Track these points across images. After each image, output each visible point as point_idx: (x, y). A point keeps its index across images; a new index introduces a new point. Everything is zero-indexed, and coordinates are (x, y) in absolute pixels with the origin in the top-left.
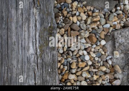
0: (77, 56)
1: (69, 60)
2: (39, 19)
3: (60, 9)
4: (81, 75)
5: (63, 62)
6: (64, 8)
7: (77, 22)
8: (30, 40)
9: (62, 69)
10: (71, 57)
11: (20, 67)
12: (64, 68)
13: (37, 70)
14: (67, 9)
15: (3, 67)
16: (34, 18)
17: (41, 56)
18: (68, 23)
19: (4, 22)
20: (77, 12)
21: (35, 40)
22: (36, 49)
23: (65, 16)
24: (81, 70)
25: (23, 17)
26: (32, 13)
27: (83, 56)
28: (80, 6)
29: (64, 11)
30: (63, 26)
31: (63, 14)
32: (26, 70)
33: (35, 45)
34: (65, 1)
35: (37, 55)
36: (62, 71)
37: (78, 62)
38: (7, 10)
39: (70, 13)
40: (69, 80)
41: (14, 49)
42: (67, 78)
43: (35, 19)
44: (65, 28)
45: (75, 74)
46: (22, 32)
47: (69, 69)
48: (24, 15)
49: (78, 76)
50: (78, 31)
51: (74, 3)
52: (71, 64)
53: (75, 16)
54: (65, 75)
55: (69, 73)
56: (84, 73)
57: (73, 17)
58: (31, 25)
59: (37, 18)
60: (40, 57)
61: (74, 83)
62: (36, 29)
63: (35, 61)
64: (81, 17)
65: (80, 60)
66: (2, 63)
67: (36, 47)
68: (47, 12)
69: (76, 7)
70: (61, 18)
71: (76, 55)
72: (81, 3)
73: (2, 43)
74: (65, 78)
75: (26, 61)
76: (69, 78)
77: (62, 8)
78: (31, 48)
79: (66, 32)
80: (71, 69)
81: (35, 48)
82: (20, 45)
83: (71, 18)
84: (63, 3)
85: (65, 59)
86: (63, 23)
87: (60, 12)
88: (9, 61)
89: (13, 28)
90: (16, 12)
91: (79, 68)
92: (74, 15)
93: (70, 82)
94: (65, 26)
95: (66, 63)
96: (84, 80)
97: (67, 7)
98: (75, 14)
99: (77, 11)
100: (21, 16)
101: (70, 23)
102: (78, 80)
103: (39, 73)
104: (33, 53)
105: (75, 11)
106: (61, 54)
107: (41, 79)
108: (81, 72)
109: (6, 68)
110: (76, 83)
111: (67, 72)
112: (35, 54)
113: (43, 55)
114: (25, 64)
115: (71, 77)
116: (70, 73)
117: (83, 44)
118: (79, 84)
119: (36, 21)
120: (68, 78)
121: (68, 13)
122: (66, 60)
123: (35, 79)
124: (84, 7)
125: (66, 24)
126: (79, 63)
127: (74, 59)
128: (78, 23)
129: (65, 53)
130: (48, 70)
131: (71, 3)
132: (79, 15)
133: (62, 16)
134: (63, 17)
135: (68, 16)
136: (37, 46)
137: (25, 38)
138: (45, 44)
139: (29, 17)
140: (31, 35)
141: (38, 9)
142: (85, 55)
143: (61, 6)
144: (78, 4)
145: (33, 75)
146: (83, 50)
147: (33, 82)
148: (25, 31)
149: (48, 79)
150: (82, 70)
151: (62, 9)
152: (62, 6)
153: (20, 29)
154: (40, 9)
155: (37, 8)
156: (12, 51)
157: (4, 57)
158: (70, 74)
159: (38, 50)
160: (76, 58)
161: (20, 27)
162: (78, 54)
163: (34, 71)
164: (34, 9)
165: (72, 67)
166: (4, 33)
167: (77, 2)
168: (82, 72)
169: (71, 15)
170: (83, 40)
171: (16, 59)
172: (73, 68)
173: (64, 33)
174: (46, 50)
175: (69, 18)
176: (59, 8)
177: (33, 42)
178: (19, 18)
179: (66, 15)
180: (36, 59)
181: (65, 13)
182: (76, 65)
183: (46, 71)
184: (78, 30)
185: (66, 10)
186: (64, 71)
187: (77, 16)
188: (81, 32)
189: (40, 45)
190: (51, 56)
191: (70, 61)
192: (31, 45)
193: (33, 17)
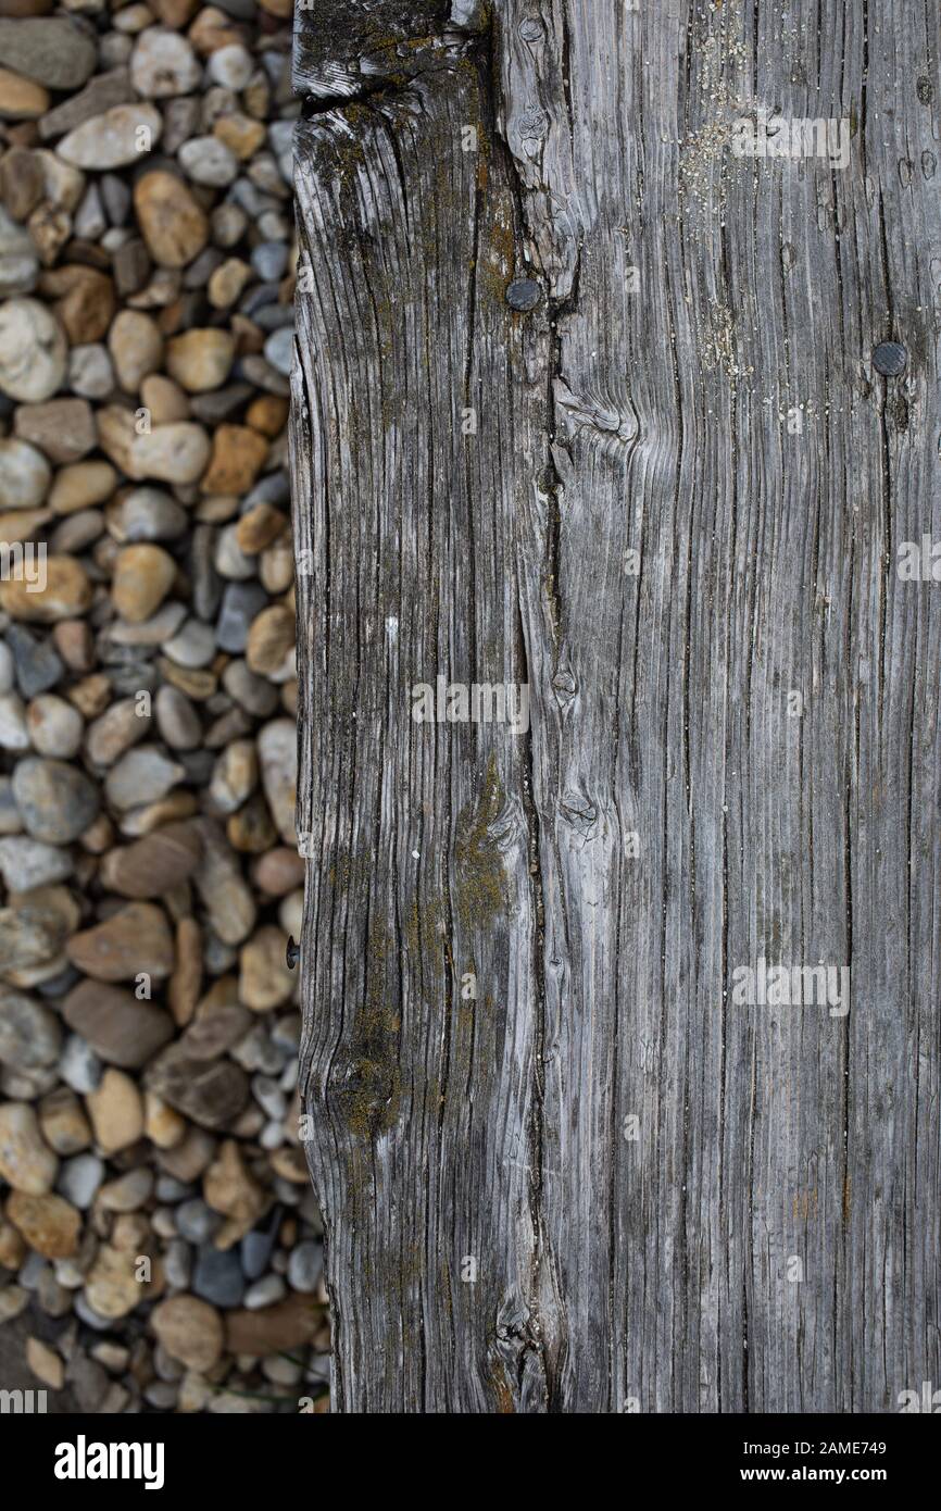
0: (98, 685)
1: (196, 643)
2: (502, 1211)
3: (288, 1235)
4: (56, 467)
5: (265, 626)
6: (237, 1247)
7: (98, 1081)
8: (607, 980)
9: (270, 546)
10: (174, 676)
11: (720, 670)
12: (249, 549)
13: (533, 631)
14: (212, 1236)
15: (893, 676)
16: (559, 1227)
17: (482, 787)
18: (199, 1067)
19: (881, 1175)
20: (95, 1197)
21: (552, 972)
22: (538, 876)
23: (230, 1150)
24: (60, 519)
25: (681, 1240)
26: (584, 1290)
27: (29, 687)
28: (50, 1265)
29: (242, 1213)
30: (259, 1031)
31: (260, 1168)
32: (653, 637)
33: (553, 918)
34: (236, 1321)
35: (530, 810)
36: (279, 518)
37: (92, 620)
38: (848, 1315)
39: (167, 1190)
40: (193, 419)
41: (781, 877)
42: (222, 436)
43: (543, 1213)
44: (230, 1011)
45: (128, 484)
46: (694, 1064)
47: (200, 540)
48: (668, 1261)
49: (98, 455)
50: (78, 976)
51: (120, 1309)
52: (177, 594)
53: (119, 1154)
54: (247, 478)
55: (200, 498)
56: (27, 494)
57: (144, 1144)
58: (592, 1144)
59: (526, 1221)
60: (493, 777)
61: (145, 375)
62: (538, 1099)
63: (552, 739)
64: (45, 1142)
65: (70, 637)
66: (910, 720)
67: (538, 896)
68: (413, 1294)
69: (108, 1254)
70: (283, 1121)
71: (115, 696)
72: (43, 1303)
73: (902, 943)
74: (244, 434)
75: (650, 745)
76: (193, 436)
77: (268, 1239)
78: (592, 891)
79: (220, 961)
80: (174, 545)
81: (551, 884)
82: (714, 920)
83: (162, 1132)
84: (255, 1299)
85: (240, 656)
86: (252, 1075)
87: (288, 1197)
88: (829, 751)
89: (785, 1117)
90: (759, 1294)
91: (85, 552)
92: (127, 1157)
93: (189, 394)
94: (231, 1033)
95: (230, 614)
96: (20, 414)
97: (203, 1255)
98: (113, 1171)
99: (85, 1214)
100: (704, 1251)
101: (174, 1072)
102: (97, 405)
103: (509, 595)
104: (568, 834)
105: (112, 1216)
106: (280, 713)
107: (484, 526)
108: (61, 500)
109: (864, 670)
110: (115, 374)
111: (215, 509)
112: (549, 822)
113: (458, 807)
114: (665, 705)
115: (179, 447)
116: (186, 497)
117: (31, 823)
118: (85, 364)
119: (537, 1190)
120: (210, 430)
121: (196, 1188)
122: (232, 645)
123: (554, 534)
124: (12, 1264)
125: (226, 1057)
126: (77, 609)
127: (134, 648)
128: (77, 1072)
129: (235, 721)
130: (409, 631)
131: (160, 1299)
132: (64, 1160)
133: (267, 1154)
134: (255, 1139)
135: (198, 1152)
136: (524, 911)
137: (663, 994)
138: (442, 927)
139: (613, 1238)
140: (591, 1037)
141: (512, 1332)
142: (6, 694)
143: (278, 1265)
144: (78, 1291)
145: (574, 586)
146: (32, 752)
147: (578, 507)
148: (658, 1078)
149: (407, 522)
150: (40, 518)
151: (262, 1226)
152: (268, 1270)
153: (714, 1096)
154: (489, 1336)
155: (518, 1345)
156: (804, 856)
157: (889, 795)
158: (186, 486)
159: (512, 858)
160: (112, 658)
161: (713, 1128)
162: (89, 708)
163: (562, 628)
164: (552, 1334)
165: (163, 566)
166: (885, 1055)
167: (84, 1313)
168: (44, 503)
169: (164, 1163)
170: (30, 872)
171: (759, 763)
172: (143, 553)
173: (250, 958)
174: (430, 855)
175: (188, 1124)
176: (299, 1240)
177: (574, 954)
178: (724, 1228)
179: (216, 1157)
180: (543, 763)
181: (229, 1188)
182: (108, 584)
183: (435, 620)
184: (84, 990)
185: (221, 1219)
186: (251, 518)
187: (88, 1151)
188: (41, 963)
189: (499, 921)
190: (373, 787)
191: (178, 632)
192: (596, 924)
193: (568, 1237)
